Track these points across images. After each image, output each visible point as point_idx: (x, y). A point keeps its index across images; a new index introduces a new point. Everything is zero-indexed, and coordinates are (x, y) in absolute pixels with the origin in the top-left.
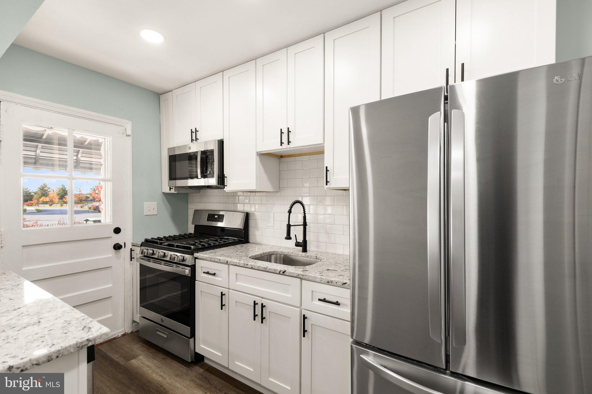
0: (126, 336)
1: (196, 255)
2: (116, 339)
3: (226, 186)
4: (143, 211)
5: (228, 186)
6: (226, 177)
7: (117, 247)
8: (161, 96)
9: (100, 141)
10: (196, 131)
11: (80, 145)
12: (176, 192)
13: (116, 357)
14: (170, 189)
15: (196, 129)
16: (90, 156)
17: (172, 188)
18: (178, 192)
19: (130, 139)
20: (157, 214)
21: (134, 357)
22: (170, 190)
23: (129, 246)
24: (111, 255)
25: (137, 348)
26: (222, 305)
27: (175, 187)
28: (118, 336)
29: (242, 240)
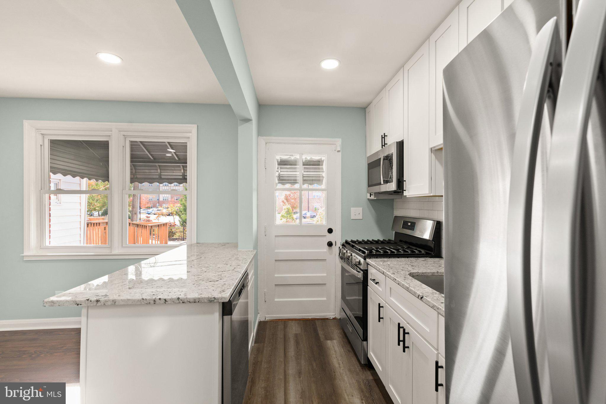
0: (335, 320)
1: (368, 260)
2: (328, 320)
3: (405, 190)
4: (350, 215)
5: (406, 191)
6: (405, 181)
7: (330, 244)
8: (367, 110)
9: (322, 159)
10: (385, 136)
11: (308, 164)
12: (376, 199)
13: (321, 333)
14: (371, 195)
15: (384, 134)
16: (317, 170)
17: (372, 195)
18: (377, 198)
19: (340, 153)
20: (362, 219)
21: (331, 339)
22: (370, 197)
23: (339, 245)
24: (325, 250)
25: (336, 333)
26: (380, 318)
27: (375, 193)
28: (330, 318)
29: (431, 254)
